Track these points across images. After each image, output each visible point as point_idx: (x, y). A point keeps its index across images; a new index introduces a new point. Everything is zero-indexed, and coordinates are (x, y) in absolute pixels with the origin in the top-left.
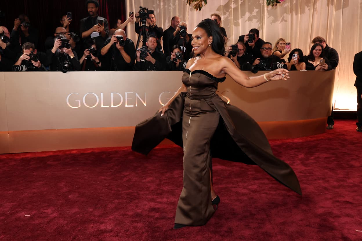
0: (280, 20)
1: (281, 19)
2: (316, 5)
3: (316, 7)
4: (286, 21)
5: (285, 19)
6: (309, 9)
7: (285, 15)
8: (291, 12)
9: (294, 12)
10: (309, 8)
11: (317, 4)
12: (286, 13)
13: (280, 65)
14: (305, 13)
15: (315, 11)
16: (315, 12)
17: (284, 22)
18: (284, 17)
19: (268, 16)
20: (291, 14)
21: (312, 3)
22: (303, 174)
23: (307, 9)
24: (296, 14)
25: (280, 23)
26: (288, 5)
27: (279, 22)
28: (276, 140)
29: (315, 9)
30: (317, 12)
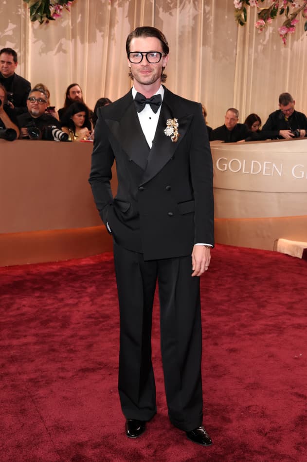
0: (56, 50)
1: (57, 46)
2: (114, 31)
3: (114, 34)
4: (65, 52)
5: (64, 47)
6: (103, 36)
7: (63, 40)
8: (74, 36)
9: (78, 38)
10: (102, 33)
11: (116, 28)
12: (66, 38)
13: (58, 133)
14: (96, 41)
15: (113, 39)
16: (113, 42)
17: (61, 52)
18: (61, 45)
19: (35, 39)
20: (73, 40)
21: (107, 26)
22: (93, 320)
23: (99, 35)
24: (83, 42)
25: (56, 54)
26: (69, 22)
27: (55, 51)
28: (51, 263)
29: (112, 37)
30: (115, 42)
